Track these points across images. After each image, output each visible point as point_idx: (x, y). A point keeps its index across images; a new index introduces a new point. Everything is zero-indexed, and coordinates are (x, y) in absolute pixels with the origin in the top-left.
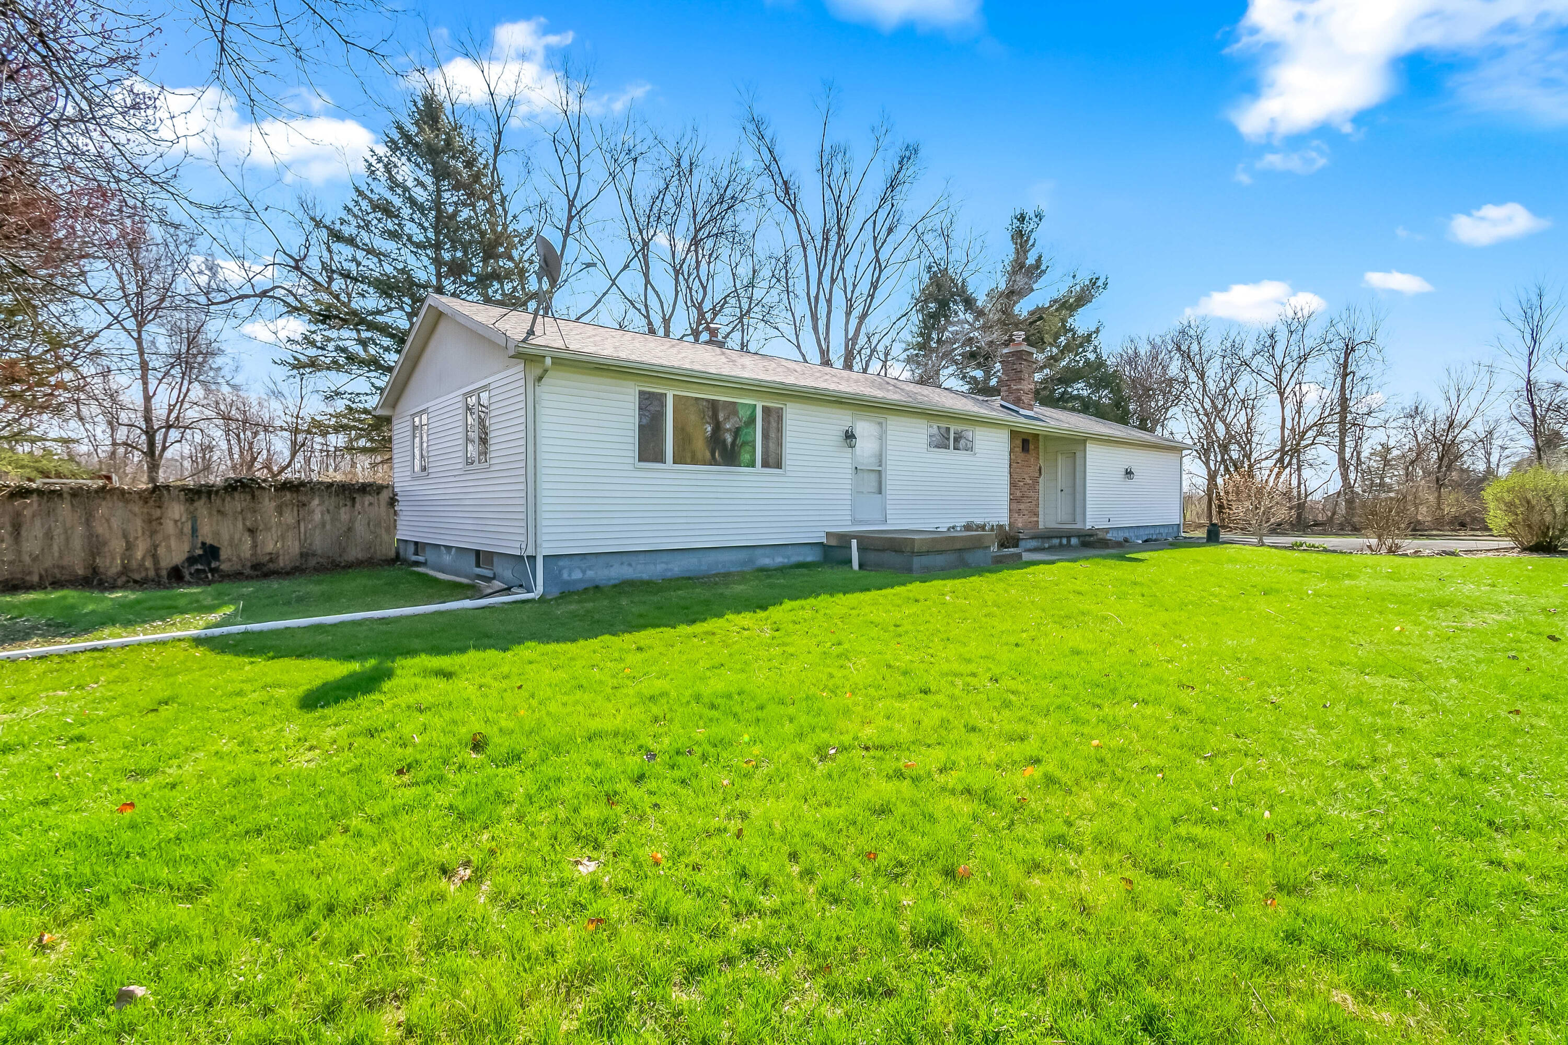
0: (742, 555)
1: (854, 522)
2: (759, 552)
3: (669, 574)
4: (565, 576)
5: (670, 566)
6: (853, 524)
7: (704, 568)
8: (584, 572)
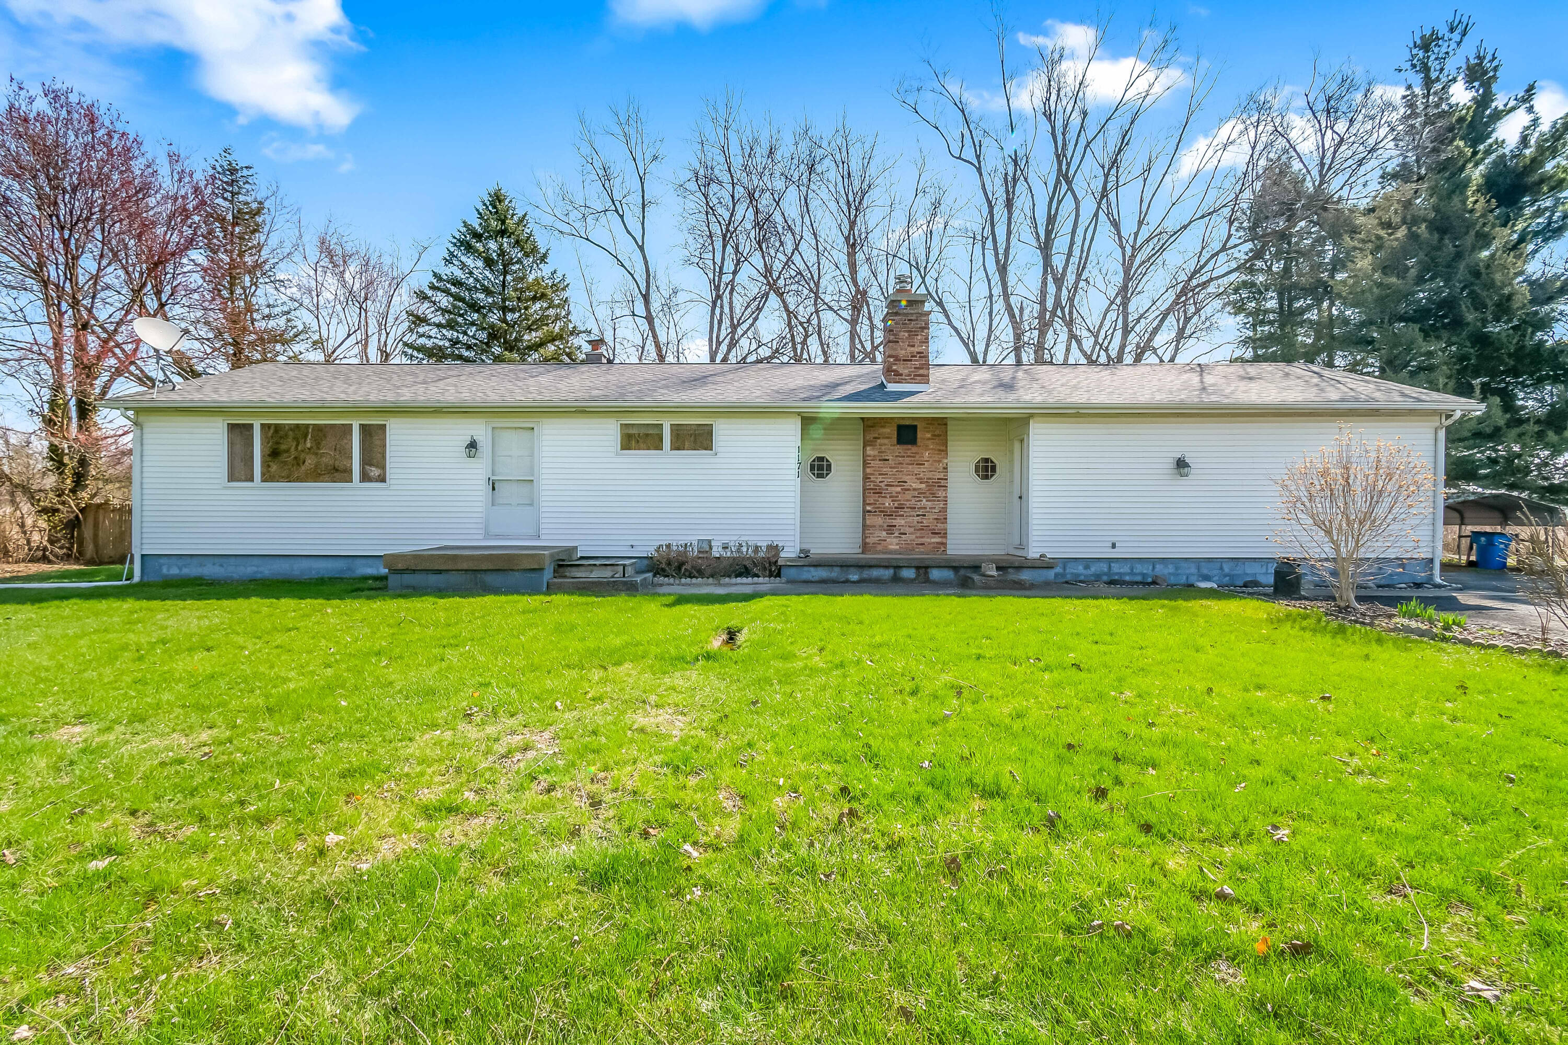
0: (340, 564)
1: (487, 536)
2: (359, 561)
3: (259, 576)
4: (165, 571)
5: (261, 569)
6: (485, 539)
7: (297, 573)
8: (180, 569)
